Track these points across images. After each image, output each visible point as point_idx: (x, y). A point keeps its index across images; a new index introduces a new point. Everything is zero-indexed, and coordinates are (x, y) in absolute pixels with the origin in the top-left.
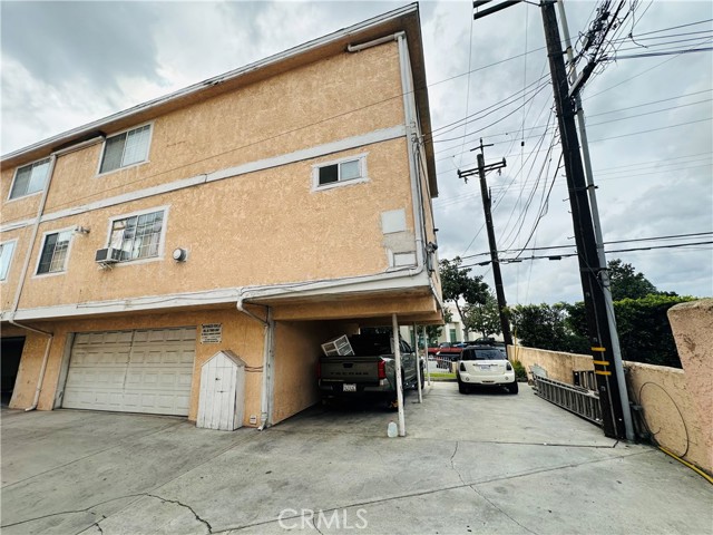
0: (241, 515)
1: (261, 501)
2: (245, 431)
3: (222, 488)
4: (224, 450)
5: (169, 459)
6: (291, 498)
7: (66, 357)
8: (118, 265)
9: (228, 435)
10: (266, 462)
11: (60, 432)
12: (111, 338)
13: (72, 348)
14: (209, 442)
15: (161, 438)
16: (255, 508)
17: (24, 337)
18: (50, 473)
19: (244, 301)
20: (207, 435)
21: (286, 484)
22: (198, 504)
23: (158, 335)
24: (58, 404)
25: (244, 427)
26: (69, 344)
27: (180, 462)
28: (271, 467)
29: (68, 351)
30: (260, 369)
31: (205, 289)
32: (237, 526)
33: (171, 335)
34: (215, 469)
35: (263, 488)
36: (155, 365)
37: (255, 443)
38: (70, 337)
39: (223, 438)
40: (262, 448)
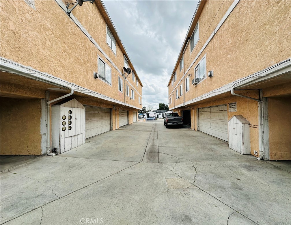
0: (207, 186)
1: (220, 187)
2: (250, 157)
3: (212, 173)
4: (230, 160)
5: (208, 155)
6: (235, 196)
7: (198, 116)
8: (198, 84)
9: (238, 155)
10: (243, 174)
11: (193, 137)
12: (206, 110)
13: (198, 113)
14: (227, 155)
15: (213, 147)
16: (214, 188)
17: (190, 110)
18: (182, 146)
19: (234, 89)
20: (230, 152)
21: (241, 189)
22: (199, 173)
23: (216, 109)
24: (198, 129)
25: (251, 155)
26: (197, 112)
27: (210, 157)
28: (243, 178)
29: (198, 114)
30: (257, 127)
31: (220, 87)
32: (201, 188)
33: (220, 108)
34: (218, 165)
35: (227, 184)
36: (217, 120)
37: (248, 164)
38: (197, 109)
39: (235, 155)
40: (249, 168)
